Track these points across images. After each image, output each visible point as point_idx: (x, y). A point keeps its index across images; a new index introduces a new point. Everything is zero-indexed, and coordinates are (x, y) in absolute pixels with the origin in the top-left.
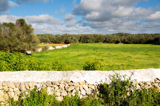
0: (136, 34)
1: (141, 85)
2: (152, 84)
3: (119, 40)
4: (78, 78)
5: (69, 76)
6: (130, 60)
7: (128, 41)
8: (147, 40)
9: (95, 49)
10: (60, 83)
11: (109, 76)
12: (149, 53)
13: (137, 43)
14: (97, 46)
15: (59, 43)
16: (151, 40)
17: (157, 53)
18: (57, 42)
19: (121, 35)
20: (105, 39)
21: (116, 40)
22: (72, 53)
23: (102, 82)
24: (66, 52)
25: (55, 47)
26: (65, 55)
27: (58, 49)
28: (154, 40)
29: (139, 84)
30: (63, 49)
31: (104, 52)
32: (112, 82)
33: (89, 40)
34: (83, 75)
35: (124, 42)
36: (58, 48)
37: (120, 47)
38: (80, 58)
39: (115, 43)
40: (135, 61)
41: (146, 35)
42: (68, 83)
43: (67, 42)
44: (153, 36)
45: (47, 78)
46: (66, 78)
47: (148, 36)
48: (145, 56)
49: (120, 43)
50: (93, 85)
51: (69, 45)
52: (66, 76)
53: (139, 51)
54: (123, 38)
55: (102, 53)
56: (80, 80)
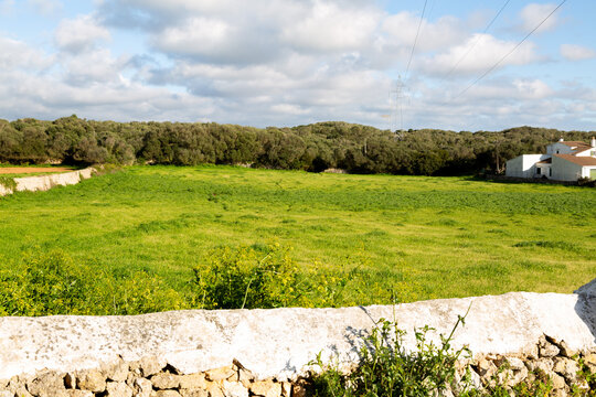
0: (398, 132)
1: (485, 371)
2: (529, 362)
3: (328, 155)
4: (200, 347)
5: (153, 338)
6: (386, 248)
7: (365, 160)
8: (444, 157)
9: (215, 194)
10: (109, 380)
11: (348, 332)
12: (459, 216)
13: (403, 172)
14: (227, 184)
15: (32, 162)
16: (464, 160)
17: (490, 219)
18: (23, 157)
19: (334, 131)
20: (261, 150)
21: (313, 153)
22: (103, 212)
23: (319, 362)
24: (74, 211)
25: (15, 184)
26: (68, 226)
27: (27, 192)
28: (473, 160)
29: (476, 368)
30: (57, 192)
31: (261, 209)
32: (362, 360)
33: (186, 152)
34: (226, 331)
35: (350, 166)
36: (32, 188)
37: (333, 186)
38: (150, 239)
39: (309, 170)
40: (407, 252)
41: (439, 137)
42: (149, 378)
43: (77, 157)
44: (468, 142)
45: (42, 353)
46: (139, 350)
47: (449, 142)
48: (445, 228)
49: (333, 170)
50: (275, 380)
51: (86, 173)
52: (139, 339)
53: (417, 207)
54: (344, 146)
55: (253, 213)
56: (213, 359)
